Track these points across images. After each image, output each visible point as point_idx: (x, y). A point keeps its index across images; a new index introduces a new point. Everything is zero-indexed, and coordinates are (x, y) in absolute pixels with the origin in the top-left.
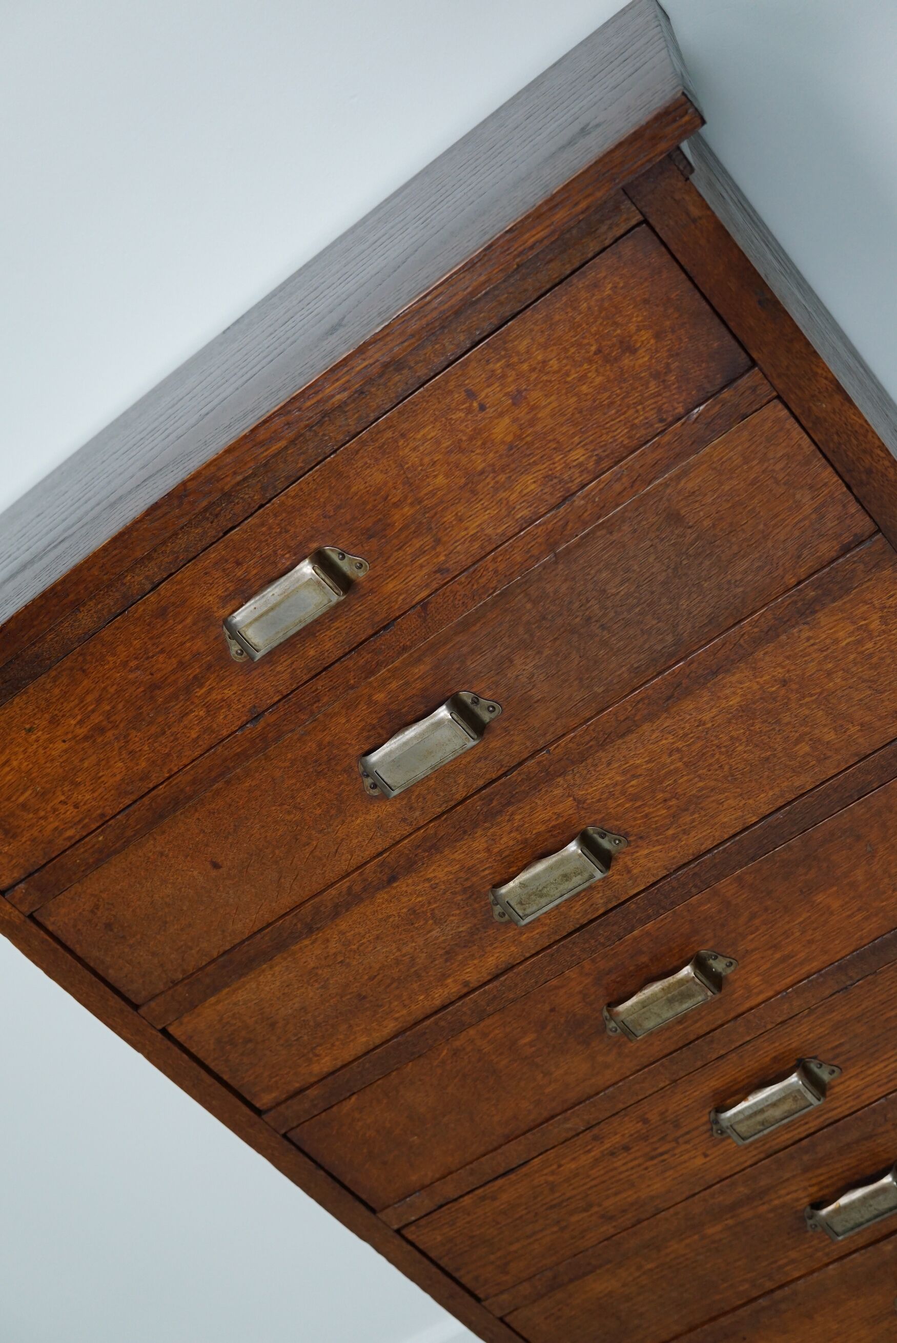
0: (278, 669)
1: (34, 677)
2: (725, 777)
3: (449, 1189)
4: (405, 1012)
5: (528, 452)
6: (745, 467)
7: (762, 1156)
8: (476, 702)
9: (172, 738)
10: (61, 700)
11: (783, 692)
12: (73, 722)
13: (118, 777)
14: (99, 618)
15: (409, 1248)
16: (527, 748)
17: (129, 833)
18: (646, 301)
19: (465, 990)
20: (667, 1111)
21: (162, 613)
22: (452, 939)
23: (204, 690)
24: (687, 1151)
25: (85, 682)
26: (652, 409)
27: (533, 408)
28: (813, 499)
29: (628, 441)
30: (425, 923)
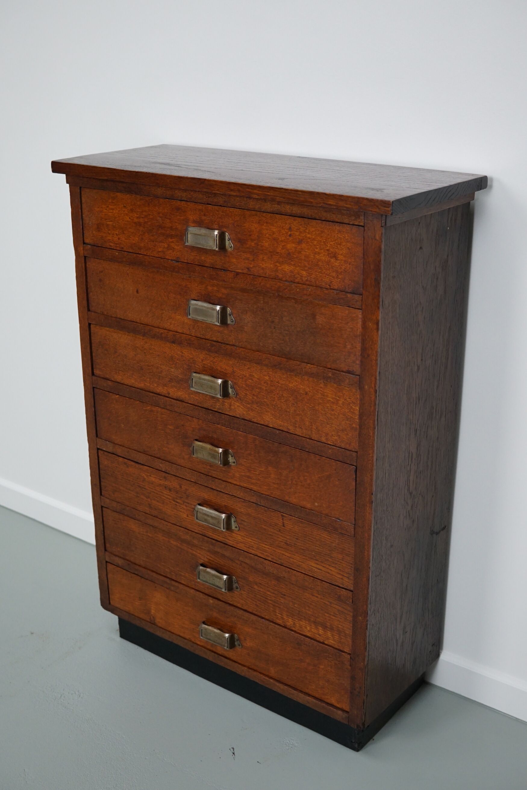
1: (136, 194)
2: (273, 405)
3: (119, 451)
4: (148, 385)
5: (292, 260)
6: (340, 321)
7: (201, 533)
8: (230, 315)
9: (154, 245)
10: (138, 207)
11: (304, 396)
12: (136, 215)
13: (134, 242)
14: (162, 194)
15: (97, 457)
16: (233, 341)
17: (124, 260)
18: (348, 248)
19: (167, 395)
20: (188, 490)
21: (178, 209)
22: (175, 376)
23: (171, 240)
24: (184, 509)
25: (146, 208)
26: (329, 280)
27: (302, 249)
28: (350, 348)
29: (318, 282)
30: (173, 364)
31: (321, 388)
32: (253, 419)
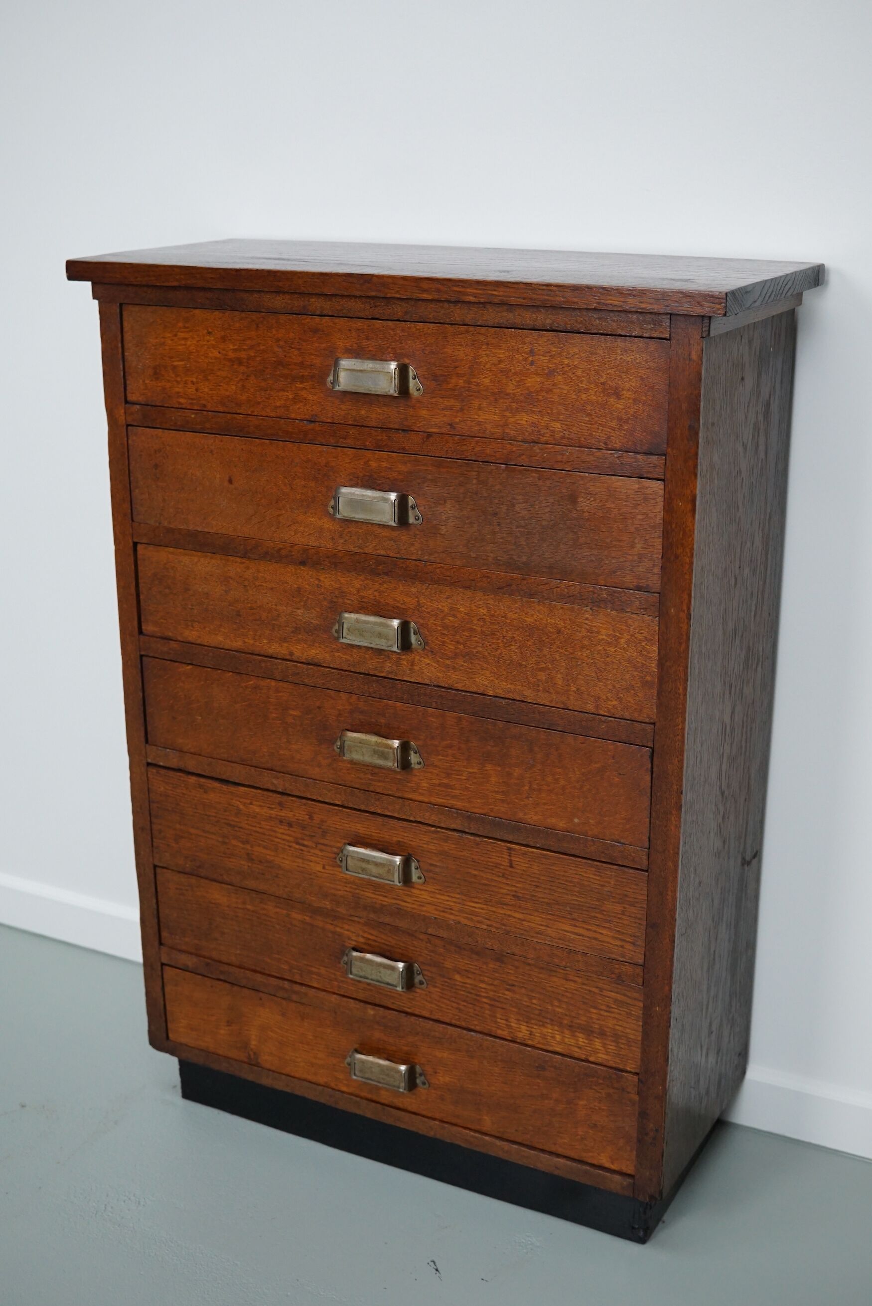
0: (342, 406)
1: (233, 309)
2: (495, 656)
3: (191, 764)
4: (251, 642)
5: (535, 404)
6: (624, 503)
8: (413, 508)
9: (267, 396)
10: (236, 331)
11: (555, 636)
12: (231, 347)
13: (228, 393)
14: (284, 307)
15: (145, 780)
16: (417, 554)
17: (206, 426)
18: (641, 378)
19: (288, 657)
20: (326, 822)
21: (315, 331)
22: (305, 623)
23: (301, 386)
24: (317, 856)
25: (254, 333)
26: (605, 434)
27: (554, 384)
28: (642, 548)
29: (583, 439)
30: (299, 602)
31: (587, 619)
32: (456, 685)
